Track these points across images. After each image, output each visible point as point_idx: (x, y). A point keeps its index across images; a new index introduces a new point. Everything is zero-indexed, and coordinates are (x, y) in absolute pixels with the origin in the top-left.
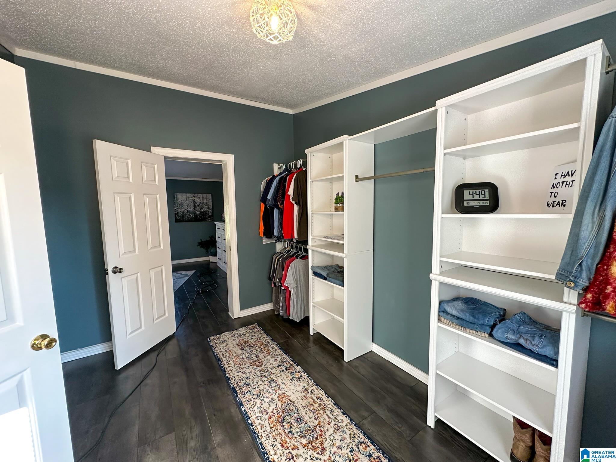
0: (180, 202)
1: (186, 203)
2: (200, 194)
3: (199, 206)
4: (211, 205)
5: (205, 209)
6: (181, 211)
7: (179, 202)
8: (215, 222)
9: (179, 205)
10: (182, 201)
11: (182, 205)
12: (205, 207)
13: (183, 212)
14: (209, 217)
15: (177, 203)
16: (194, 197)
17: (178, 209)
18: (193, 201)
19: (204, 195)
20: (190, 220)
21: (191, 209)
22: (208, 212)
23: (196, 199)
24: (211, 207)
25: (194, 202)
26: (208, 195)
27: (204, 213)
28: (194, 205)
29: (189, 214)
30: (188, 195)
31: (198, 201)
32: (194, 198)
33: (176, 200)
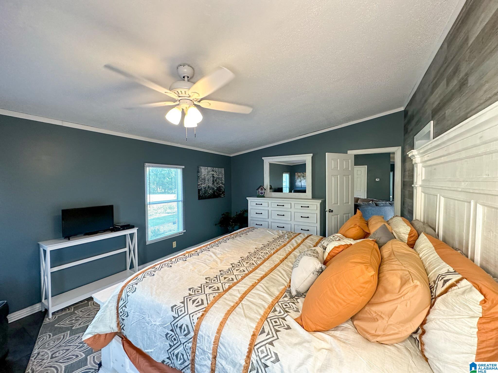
0: (204, 176)
1: (207, 177)
2: (217, 169)
3: (216, 180)
4: (224, 180)
5: (220, 184)
6: (203, 187)
7: (203, 177)
8: (247, 198)
9: (203, 179)
10: (204, 175)
11: (204, 179)
12: (220, 182)
13: (205, 188)
14: (223, 193)
15: (201, 177)
16: (213, 171)
17: (201, 184)
18: (212, 176)
19: (220, 169)
20: (210, 197)
21: (211, 185)
22: (222, 187)
23: (214, 173)
24: (224, 182)
25: (213, 177)
26: (222, 169)
27: (219, 189)
28: (213, 179)
29: (209, 190)
30: (209, 168)
31: (216, 176)
32: (213, 172)
33: (200, 174)
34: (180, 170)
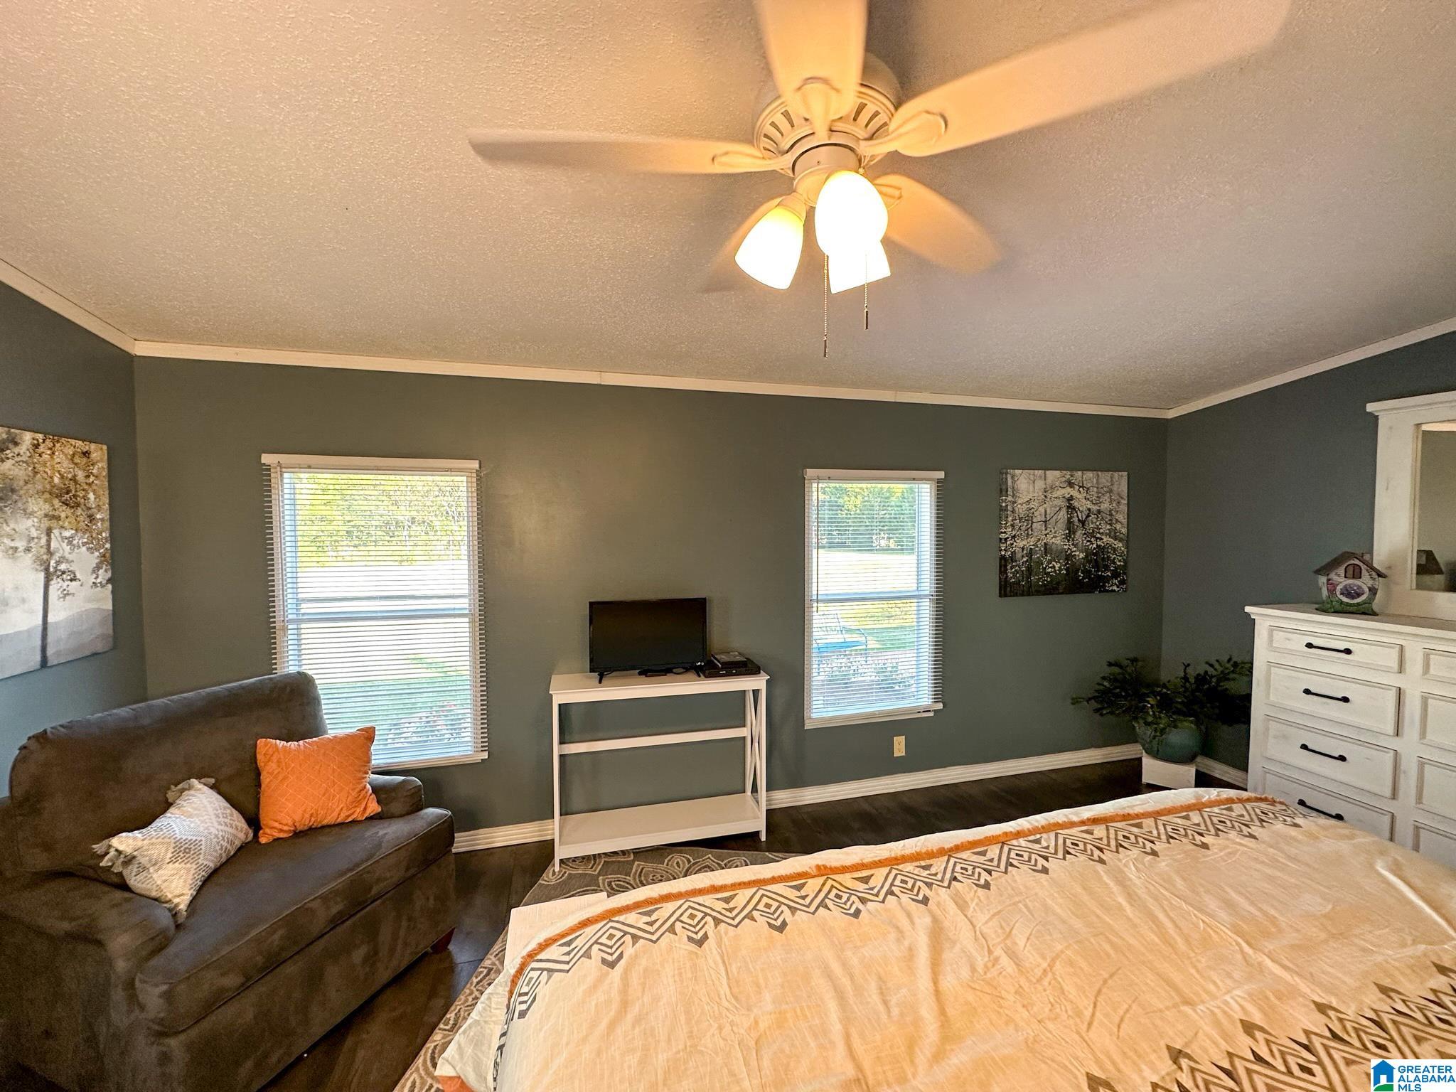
0: (1025, 507)
1: (1042, 510)
2: (1090, 474)
3: (1083, 523)
4: (1125, 521)
5: (1105, 539)
6: (1023, 549)
7: (1021, 509)
8: (1248, 609)
9: (1020, 519)
10: (1029, 502)
11: (1029, 519)
12: (1105, 528)
13: (1031, 553)
14: (1115, 575)
15: (1013, 511)
16: (1071, 485)
17: (1014, 537)
18: (1064, 504)
19: (1105, 477)
20: (1051, 589)
21: (1057, 541)
22: (1115, 550)
23: (1074, 493)
24: (1124, 530)
25: (1071, 508)
26: (1116, 474)
27: (1098, 558)
28: (1069, 519)
29: (1050, 562)
30: (1053, 475)
31: (1082, 504)
32: (1069, 489)
33: (1010, 498)
34: (928, 486)
